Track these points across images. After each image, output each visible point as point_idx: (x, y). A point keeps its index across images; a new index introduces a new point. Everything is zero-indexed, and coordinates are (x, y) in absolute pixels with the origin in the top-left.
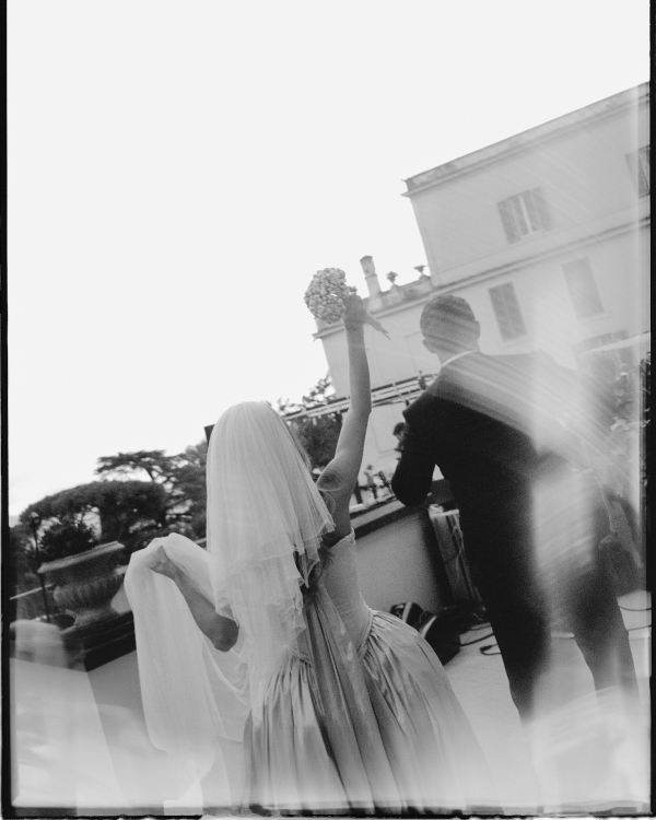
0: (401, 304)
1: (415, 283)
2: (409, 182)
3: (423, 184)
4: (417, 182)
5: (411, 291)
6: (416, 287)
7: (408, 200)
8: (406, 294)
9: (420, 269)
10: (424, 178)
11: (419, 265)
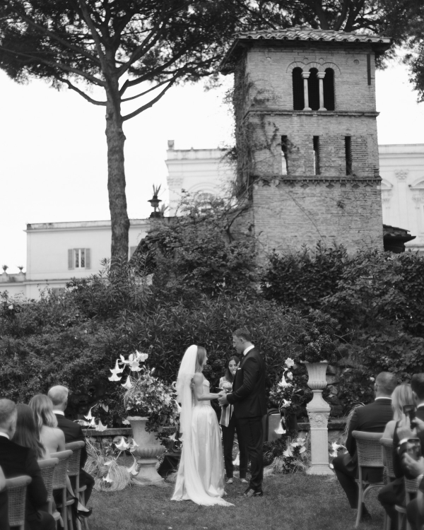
0: (6, 283)
1: (16, 274)
2: (29, 226)
3: (35, 229)
4: (33, 227)
5: (13, 278)
6: (16, 277)
7: (26, 233)
8: (10, 278)
9: (21, 268)
10: (37, 226)
11: (21, 266)
